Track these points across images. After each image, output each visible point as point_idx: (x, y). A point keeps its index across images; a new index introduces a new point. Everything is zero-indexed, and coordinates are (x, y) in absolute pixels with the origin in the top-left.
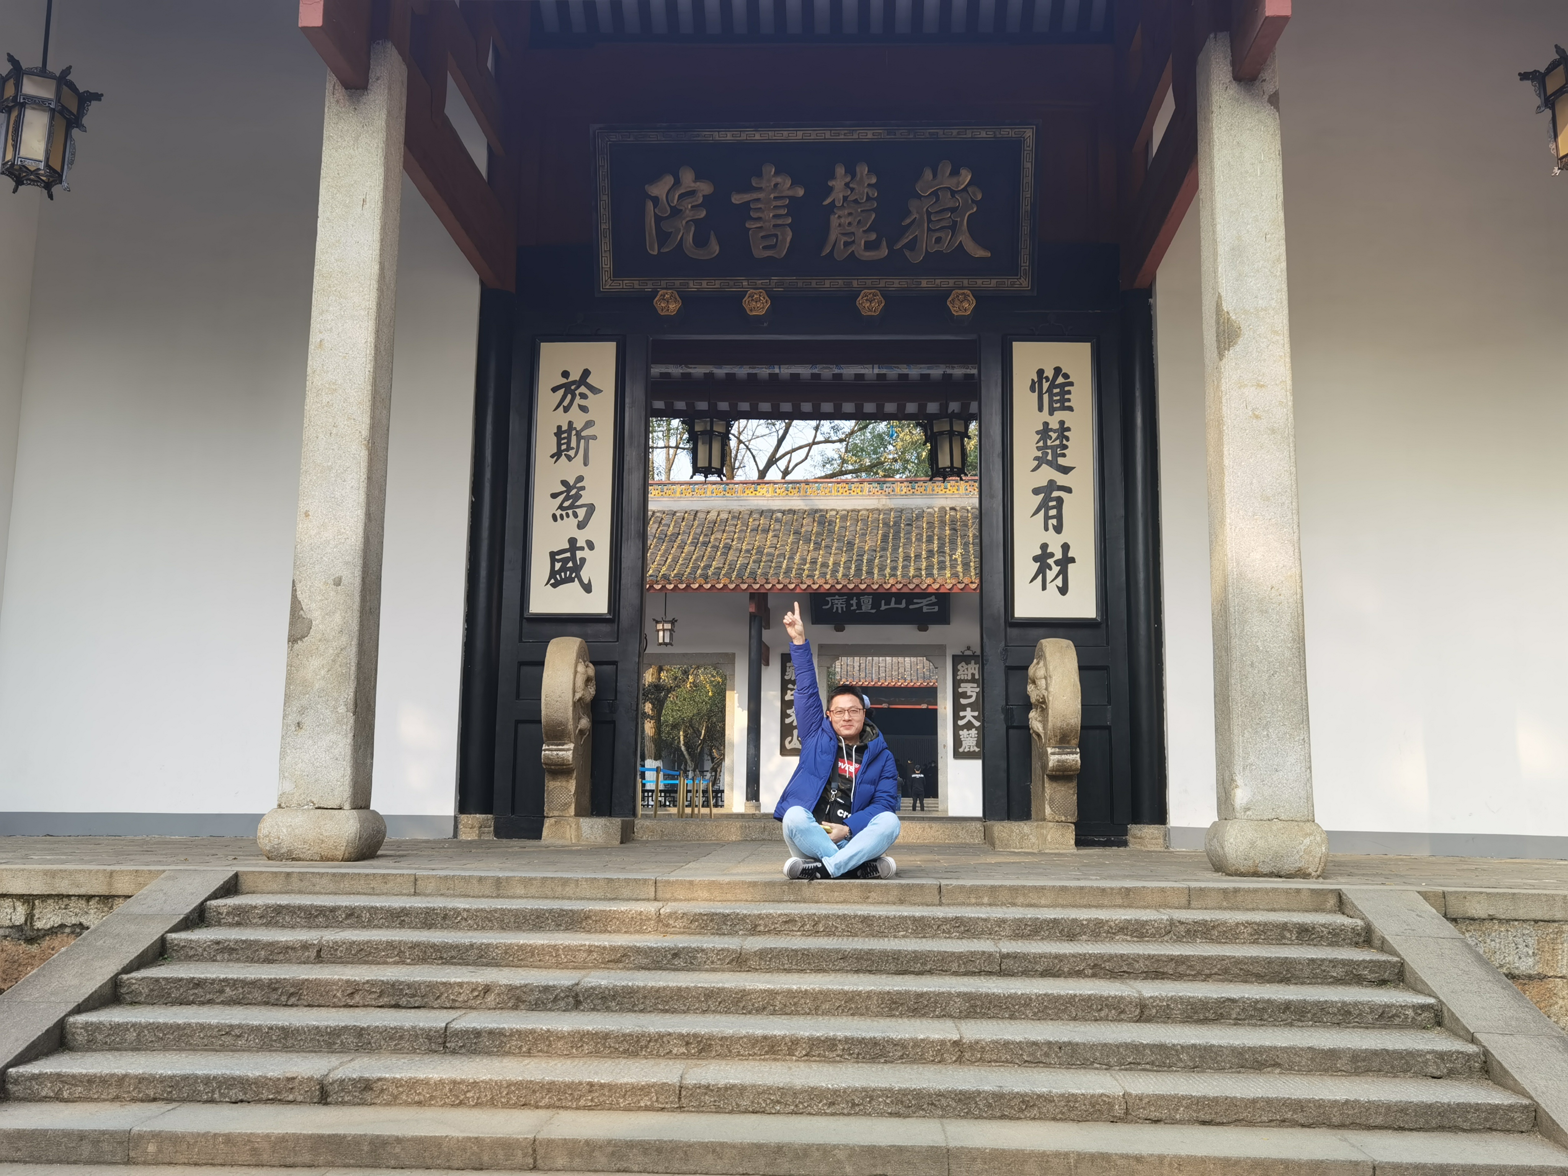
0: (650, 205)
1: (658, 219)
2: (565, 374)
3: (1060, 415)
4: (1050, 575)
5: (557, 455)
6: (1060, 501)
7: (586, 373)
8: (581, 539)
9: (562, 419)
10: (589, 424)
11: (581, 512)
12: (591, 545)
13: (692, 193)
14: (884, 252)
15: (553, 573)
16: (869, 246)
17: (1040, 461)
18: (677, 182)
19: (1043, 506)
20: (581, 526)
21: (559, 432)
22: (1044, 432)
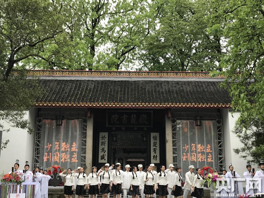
0: (112, 118)
1: (113, 119)
2: (102, 136)
3: (156, 141)
4: (155, 158)
5: (101, 145)
6: (156, 150)
7: (105, 136)
8: (104, 154)
9: (102, 141)
10: (105, 141)
11: (104, 151)
12: (105, 155)
13: (116, 117)
14: (137, 123)
15: (101, 158)
16: (135, 122)
17: (154, 146)
18: (115, 116)
19: (154, 151)
20: (104, 153)
21: (102, 142)
22: (154, 143)
